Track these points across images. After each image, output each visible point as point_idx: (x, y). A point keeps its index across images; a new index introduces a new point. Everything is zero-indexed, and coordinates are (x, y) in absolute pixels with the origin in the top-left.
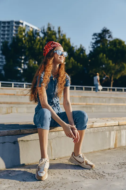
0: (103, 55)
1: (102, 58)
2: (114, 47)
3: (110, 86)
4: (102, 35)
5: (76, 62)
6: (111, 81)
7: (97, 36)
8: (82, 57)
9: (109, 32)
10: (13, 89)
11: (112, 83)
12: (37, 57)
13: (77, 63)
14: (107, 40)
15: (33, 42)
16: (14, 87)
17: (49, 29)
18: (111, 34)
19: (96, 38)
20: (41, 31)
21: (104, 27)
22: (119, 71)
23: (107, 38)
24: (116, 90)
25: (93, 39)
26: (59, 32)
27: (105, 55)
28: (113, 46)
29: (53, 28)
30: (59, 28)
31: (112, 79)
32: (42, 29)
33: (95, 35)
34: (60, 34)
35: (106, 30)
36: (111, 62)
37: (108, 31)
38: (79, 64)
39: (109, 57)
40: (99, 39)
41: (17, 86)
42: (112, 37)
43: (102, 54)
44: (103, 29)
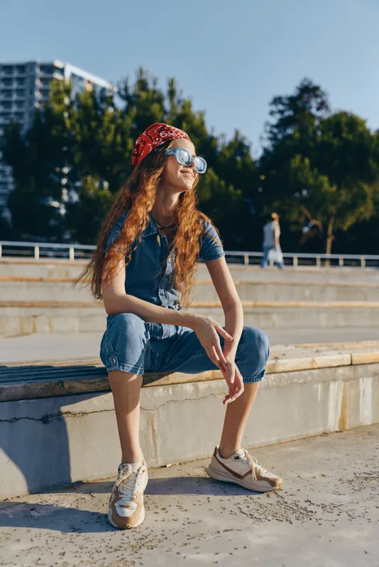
0: (302, 161)
1: (300, 169)
2: (334, 136)
3: (324, 252)
4: (299, 103)
5: (223, 183)
6: (326, 236)
7: (283, 104)
8: (239, 166)
9: (318, 93)
10: (36, 264)
11: (329, 241)
12: (108, 168)
13: (227, 185)
14: (313, 117)
15: (94, 124)
16: (41, 256)
17: (142, 84)
18: (324, 98)
19: (281, 112)
20: (119, 93)
21: (306, 79)
22: (351, 207)
23: (314, 111)
24: (341, 262)
25: (272, 113)
26: (172, 93)
27: (307, 161)
28: (331, 134)
29: (155, 83)
30: (171, 83)
32: (122, 86)
33: (277, 100)
34: (175, 100)
35: (311, 87)
36: (325, 179)
37: (317, 88)
38: (231, 188)
39: (321, 165)
40: (289, 113)
41: (51, 253)
42: (327, 108)
43: (298, 158)
44: (302, 84)
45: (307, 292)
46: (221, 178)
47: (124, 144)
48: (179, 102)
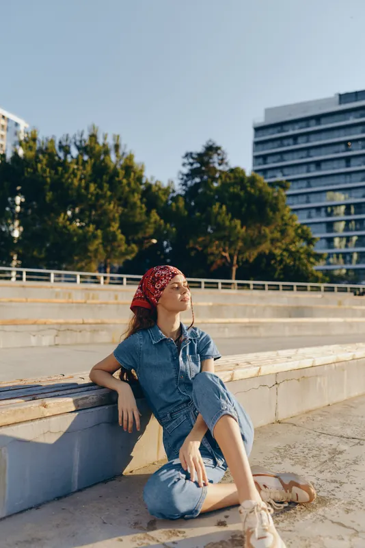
0: (221, 207)
1: (219, 213)
2: (241, 190)
3: (230, 278)
4: (206, 159)
5: (162, 221)
6: (231, 265)
7: (193, 158)
8: (174, 209)
9: (219, 152)
11: (234, 269)
13: (166, 223)
14: (215, 170)
15: (60, 169)
16: (27, 279)
17: (93, 137)
18: (224, 156)
19: (191, 164)
20: (75, 143)
21: (210, 141)
22: (252, 243)
23: (216, 165)
24: (252, 287)
25: (184, 165)
26: (117, 147)
27: (224, 207)
28: (239, 188)
29: (105, 138)
30: (117, 138)
31: (235, 262)
32: (78, 138)
33: (188, 155)
34: (121, 152)
35: (214, 146)
36: (238, 222)
37: (218, 148)
38: (168, 225)
39: (235, 213)
40: (197, 165)
42: (227, 164)
43: (218, 205)
44: (208, 144)
45: (254, 311)
46: (161, 219)
47: (87, 188)
48: (123, 154)
